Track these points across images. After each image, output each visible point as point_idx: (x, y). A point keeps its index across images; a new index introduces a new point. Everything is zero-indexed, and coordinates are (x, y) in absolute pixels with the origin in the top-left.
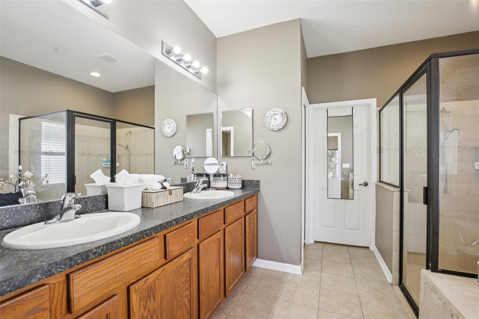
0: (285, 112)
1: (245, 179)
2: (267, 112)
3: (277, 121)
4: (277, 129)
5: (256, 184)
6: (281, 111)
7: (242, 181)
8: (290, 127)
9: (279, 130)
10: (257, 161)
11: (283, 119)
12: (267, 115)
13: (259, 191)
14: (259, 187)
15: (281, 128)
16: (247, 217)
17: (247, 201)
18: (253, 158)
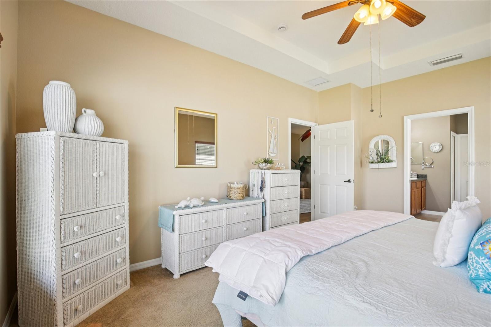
0: (441, 144)
1: (418, 174)
2: (431, 144)
3: (437, 148)
4: (436, 152)
5: (425, 176)
6: (439, 144)
7: (417, 175)
8: (444, 151)
9: (438, 152)
10: (425, 166)
11: (440, 147)
12: (431, 145)
13: (426, 179)
14: (426, 178)
15: (438, 151)
16: (422, 188)
17: (422, 182)
18: (423, 165)
